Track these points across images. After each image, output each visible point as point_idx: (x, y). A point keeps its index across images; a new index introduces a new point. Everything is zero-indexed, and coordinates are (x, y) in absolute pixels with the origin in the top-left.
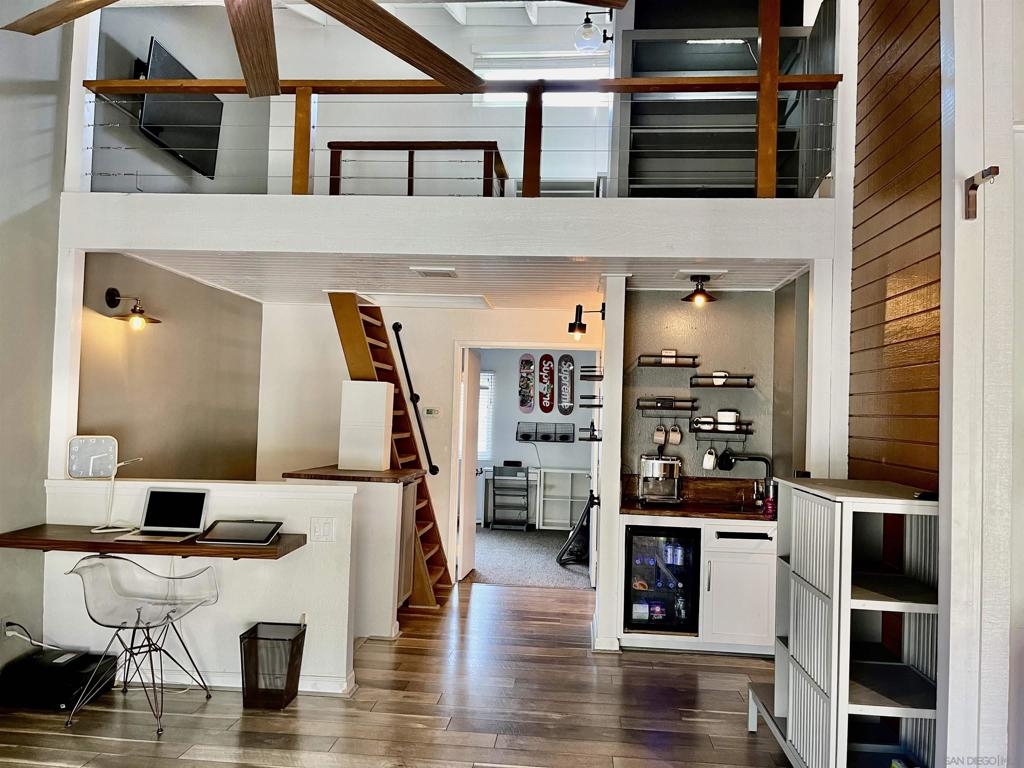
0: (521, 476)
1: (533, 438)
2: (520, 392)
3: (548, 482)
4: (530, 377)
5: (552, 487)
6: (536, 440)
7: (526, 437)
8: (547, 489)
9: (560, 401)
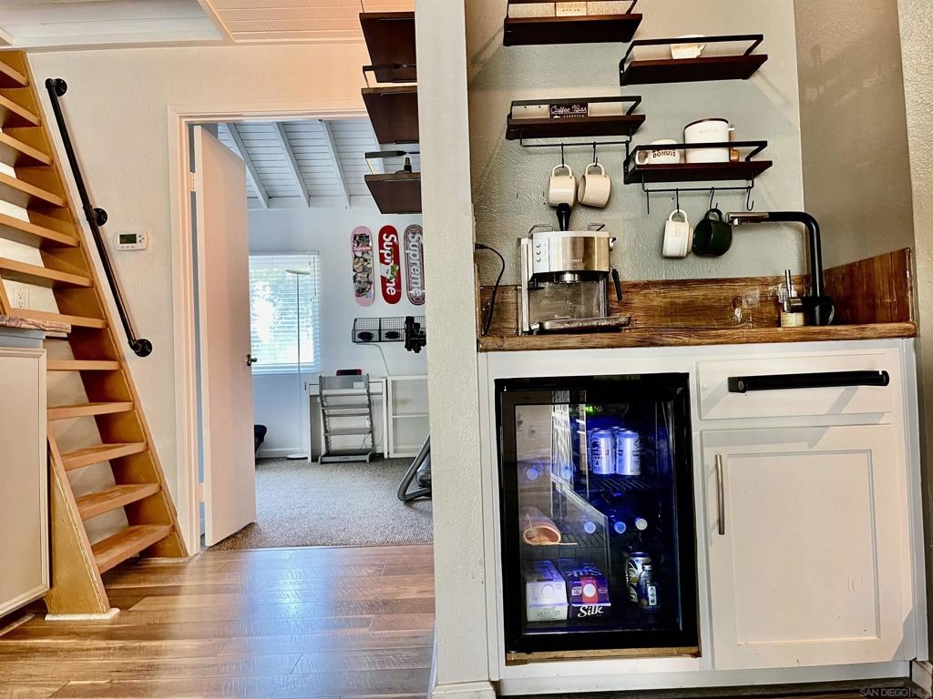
0: (359, 387)
1: (376, 337)
2: (355, 277)
3: (401, 395)
4: (366, 256)
6: (380, 341)
7: (366, 337)
8: (399, 405)
9: (409, 289)
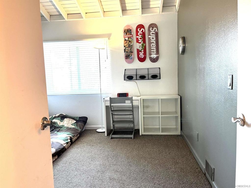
0: (128, 103)
1: (135, 78)
2: (125, 50)
3: (146, 105)
5: (148, 107)
7: (130, 78)
8: (145, 108)
